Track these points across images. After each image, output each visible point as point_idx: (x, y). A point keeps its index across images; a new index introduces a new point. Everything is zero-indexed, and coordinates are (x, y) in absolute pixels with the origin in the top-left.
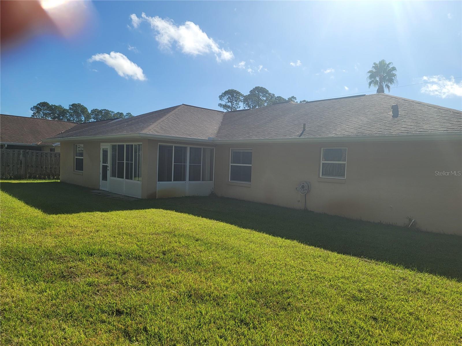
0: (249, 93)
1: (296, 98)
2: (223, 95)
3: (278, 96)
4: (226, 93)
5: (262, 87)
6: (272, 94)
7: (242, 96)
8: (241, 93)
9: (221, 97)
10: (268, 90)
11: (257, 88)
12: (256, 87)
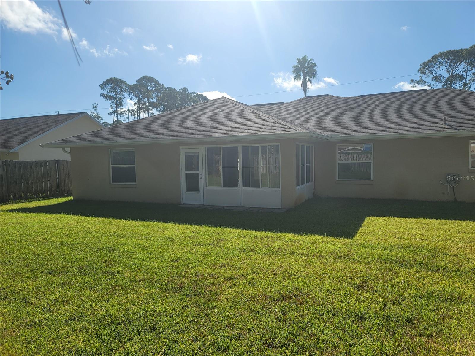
0: (136, 83)
1: (188, 90)
2: (105, 84)
3: (168, 87)
4: (108, 81)
5: (150, 77)
6: (161, 85)
7: (128, 86)
8: (126, 82)
9: (102, 86)
10: (157, 79)
11: (145, 78)
12: (143, 76)
